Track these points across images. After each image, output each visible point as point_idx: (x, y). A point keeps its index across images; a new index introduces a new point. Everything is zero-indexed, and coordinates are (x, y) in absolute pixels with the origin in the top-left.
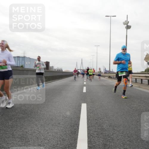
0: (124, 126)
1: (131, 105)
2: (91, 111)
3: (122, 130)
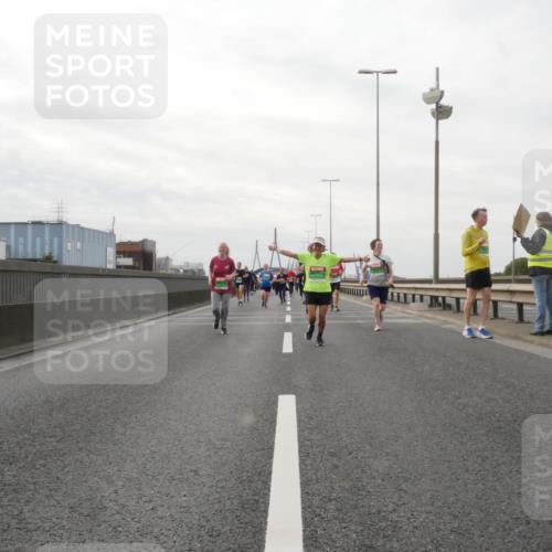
0: (436, 476)
1: (458, 398)
2: (313, 424)
3: (429, 491)
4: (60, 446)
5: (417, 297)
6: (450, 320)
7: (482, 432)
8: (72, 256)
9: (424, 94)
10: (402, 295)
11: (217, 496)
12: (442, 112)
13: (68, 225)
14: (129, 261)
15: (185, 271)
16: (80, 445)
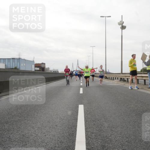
0: (122, 127)
1: (128, 105)
2: (88, 113)
3: (120, 131)
4: (20, 119)
5: (117, 78)
6: (126, 84)
7: (134, 115)
8: (23, 67)
9: (118, 23)
10: (112, 78)
11: (63, 132)
12: (123, 28)
13: (22, 59)
14: (38, 69)
15: (53, 71)
16: (25, 118)
